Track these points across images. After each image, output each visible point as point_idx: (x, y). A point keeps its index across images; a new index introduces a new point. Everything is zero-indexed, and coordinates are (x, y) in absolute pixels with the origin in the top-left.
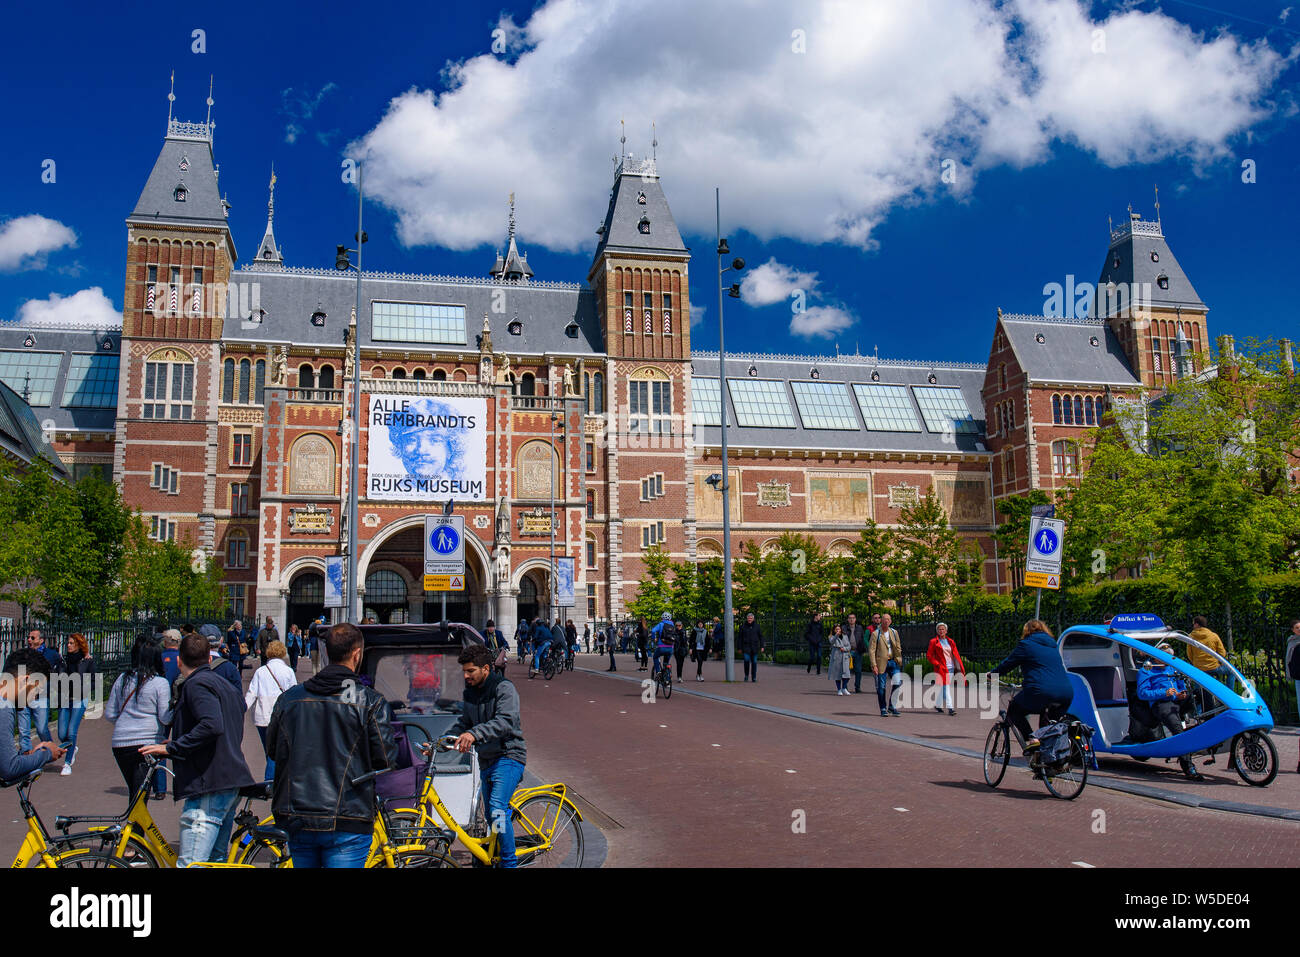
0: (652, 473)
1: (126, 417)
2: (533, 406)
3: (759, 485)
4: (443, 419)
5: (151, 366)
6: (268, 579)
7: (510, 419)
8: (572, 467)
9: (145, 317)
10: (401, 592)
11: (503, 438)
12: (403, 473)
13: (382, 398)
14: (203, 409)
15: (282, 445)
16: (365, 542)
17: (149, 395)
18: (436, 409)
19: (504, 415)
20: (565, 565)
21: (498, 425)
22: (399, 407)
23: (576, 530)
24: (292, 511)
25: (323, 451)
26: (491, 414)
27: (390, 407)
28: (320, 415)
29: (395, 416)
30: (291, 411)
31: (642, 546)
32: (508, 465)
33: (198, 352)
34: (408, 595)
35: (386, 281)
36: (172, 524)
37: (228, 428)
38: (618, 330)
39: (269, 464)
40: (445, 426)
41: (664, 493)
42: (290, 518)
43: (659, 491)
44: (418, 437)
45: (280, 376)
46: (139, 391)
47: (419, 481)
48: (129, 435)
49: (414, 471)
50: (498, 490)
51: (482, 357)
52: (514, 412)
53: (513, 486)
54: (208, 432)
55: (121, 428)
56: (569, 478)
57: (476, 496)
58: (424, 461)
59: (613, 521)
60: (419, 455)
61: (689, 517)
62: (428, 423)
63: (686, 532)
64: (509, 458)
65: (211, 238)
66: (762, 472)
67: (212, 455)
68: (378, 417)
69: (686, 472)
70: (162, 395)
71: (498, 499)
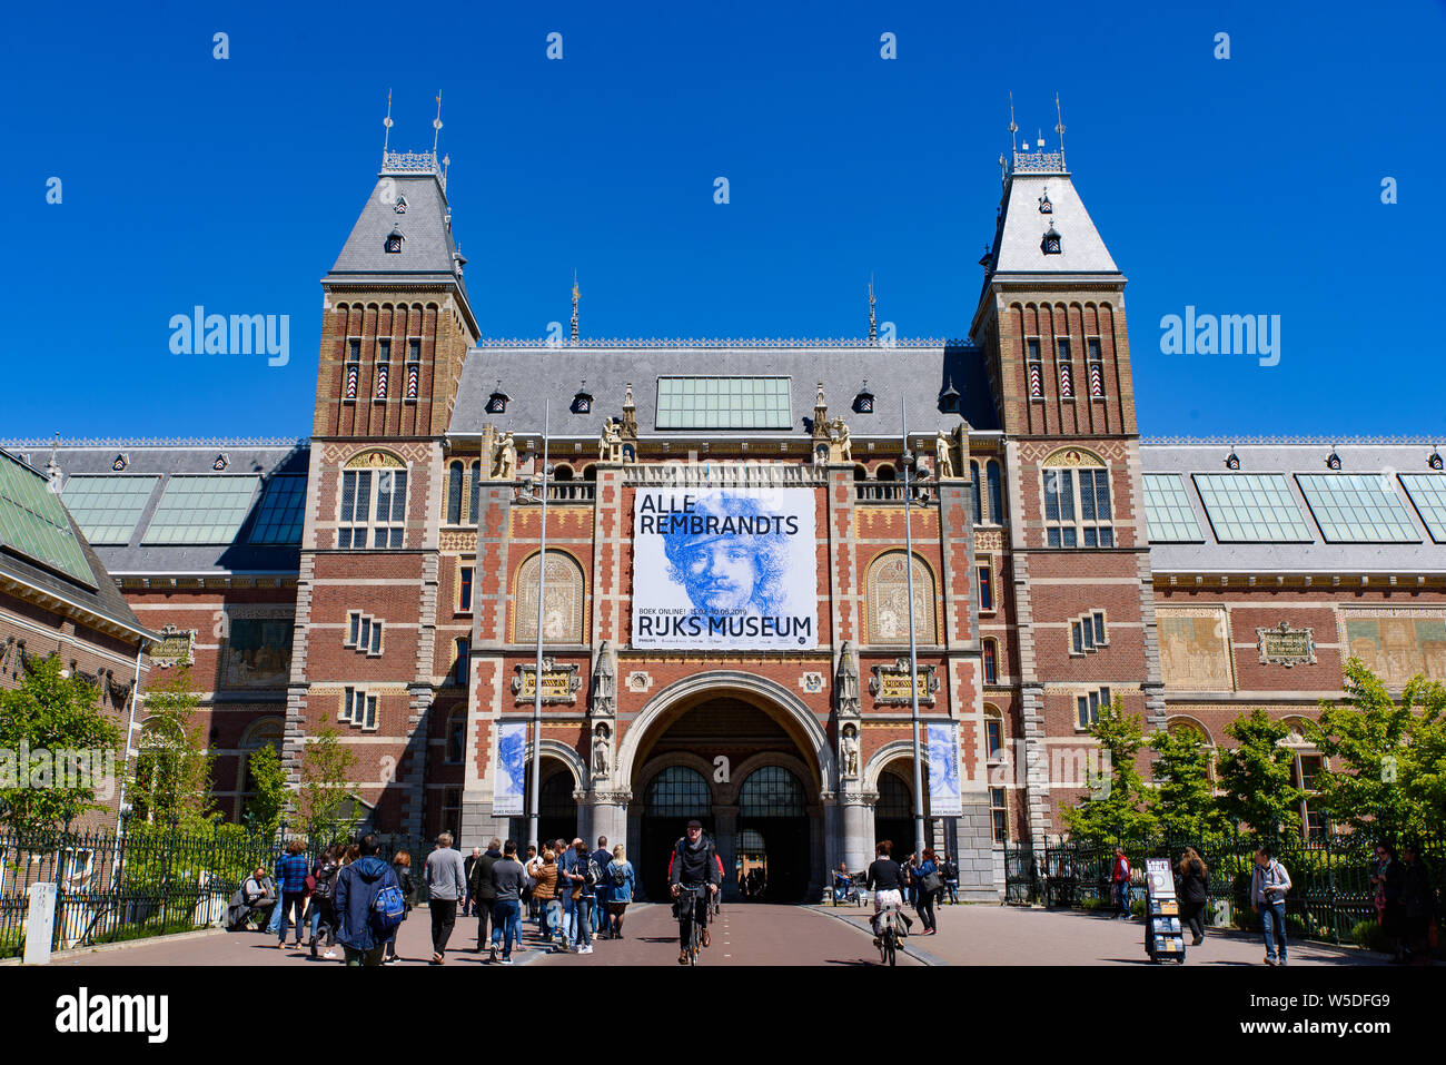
0: (1086, 611)
1: (315, 547)
2: (888, 496)
3: (1261, 633)
4: (747, 521)
5: (349, 475)
6: (481, 776)
7: (853, 518)
8: (955, 593)
9: (343, 409)
10: (703, 800)
11: (843, 547)
12: (687, 606)
13: (654, 492)
14: (418, 533)
15: (504, 568)
16: (628, 716)
17: (347, 515)
18: (736, 507)
19: (843, 513)
20: (941, 736)
21: (834, 528)
22: (679, 506)
23: (967, 694)
24: (518, 670)
25: (566, 576)
26: (824, 511)
27: (666, 506)
28: (562, 521)
29: (673, 518)
30: (518, 517)
31: (1077, 726)
32: (852, 590)
33: (413, 453)
34: (713, 804)
35: (679, 351)
36: (372, 700)
37: (454, 558)
38: (1019, 395)
39: (485, 597)
40: (750, 532)
41: (1107, 641)
42: (516, 679)
43: (1101, 637)
44: (710, 551)
45: (503, 466)
46: (333, 510)
47: (711, 619)
48: (317, 573)
49: (703, 603)
50: (837, 630)
51: (816, 444)
52: (859, 508)
53: (860, 624)
54: (424, 565)
55: (307, 562)
56: (952, 609)
57: (802, 641)
58: (719, 587)
59: (1027, 686)
60: (711, 578)
61: (1151, 679)
62: (725, 528)
63: (1149, 704)
64: (853, 580)
65: (433, 298)
66: (1263, 611)
67: (430, 596)
68: (647, 521)
69: (1142, 608)
70: (363, 515)
71: (838, 644)
